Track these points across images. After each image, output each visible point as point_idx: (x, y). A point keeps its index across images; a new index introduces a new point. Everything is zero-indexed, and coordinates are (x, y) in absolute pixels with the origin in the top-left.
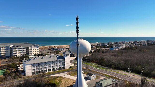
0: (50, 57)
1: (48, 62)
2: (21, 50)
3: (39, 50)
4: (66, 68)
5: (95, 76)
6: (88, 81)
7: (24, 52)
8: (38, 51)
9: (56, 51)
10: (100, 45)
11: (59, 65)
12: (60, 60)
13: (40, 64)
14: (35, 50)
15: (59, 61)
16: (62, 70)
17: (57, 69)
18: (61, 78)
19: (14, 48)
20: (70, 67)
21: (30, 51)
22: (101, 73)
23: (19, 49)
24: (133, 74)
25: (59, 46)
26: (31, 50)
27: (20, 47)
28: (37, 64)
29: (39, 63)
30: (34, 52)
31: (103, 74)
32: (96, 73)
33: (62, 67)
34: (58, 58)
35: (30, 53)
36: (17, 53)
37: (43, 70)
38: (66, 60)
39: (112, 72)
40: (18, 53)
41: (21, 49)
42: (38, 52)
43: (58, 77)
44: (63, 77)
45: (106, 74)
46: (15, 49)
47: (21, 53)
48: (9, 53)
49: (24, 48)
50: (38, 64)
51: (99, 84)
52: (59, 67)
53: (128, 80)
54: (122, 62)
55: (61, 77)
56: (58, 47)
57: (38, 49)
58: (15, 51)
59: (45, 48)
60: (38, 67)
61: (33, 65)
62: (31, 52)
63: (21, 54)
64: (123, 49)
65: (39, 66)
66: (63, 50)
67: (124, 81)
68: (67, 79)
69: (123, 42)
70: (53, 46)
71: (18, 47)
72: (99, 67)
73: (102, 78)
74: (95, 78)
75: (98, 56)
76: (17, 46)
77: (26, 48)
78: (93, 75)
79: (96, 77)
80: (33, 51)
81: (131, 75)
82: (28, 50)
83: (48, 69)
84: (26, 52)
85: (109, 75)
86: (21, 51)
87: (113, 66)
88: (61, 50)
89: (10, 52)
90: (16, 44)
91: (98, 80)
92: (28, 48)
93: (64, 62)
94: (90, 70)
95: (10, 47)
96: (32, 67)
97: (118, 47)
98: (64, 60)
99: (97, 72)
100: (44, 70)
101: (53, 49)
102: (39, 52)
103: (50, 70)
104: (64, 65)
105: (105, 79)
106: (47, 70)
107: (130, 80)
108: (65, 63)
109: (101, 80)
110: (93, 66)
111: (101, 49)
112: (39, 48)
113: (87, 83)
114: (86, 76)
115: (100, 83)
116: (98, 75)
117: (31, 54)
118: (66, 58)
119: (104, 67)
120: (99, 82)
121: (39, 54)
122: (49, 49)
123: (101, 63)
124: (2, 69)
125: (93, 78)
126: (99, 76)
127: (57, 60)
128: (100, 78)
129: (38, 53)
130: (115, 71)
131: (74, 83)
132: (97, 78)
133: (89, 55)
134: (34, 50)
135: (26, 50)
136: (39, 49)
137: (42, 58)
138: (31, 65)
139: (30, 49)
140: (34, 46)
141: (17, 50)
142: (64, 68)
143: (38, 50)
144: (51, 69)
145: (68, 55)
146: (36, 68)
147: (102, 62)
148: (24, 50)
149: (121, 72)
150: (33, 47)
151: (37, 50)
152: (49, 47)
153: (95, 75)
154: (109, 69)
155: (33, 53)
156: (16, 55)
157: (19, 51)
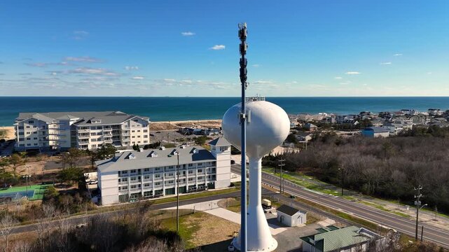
0: (172, 154)
1: (167, 169)
2: (99, 131)
3: (148, 134)
4: (218, 187)
5: (304, 216)
6: (281, 230)
7: (108, 139)
8: (146, 136)
9: (197, 136)
10: (333, 121)
11: (196, 179)
12: (201, 164)
13: (142, 172)
14: (139, 134)
15: (199, 164)
16: (206, 192)
17: (193, 188)
18: (200, 217)
19: (80, 125)
20: (232, 185)
21: (123, 135)
22: (323, 208)
23: (93, 128)
24: (431, 213)
25: (210, 122)
26: (126, 132)
27: (96, 123)
28: (133, 171)
29: (139, 170)
30: (133, 137)
31: (332, 211)
32: (308, 206)
33: (207, 182)
34: (195, 157)
35: (124, 140)
36: (90, 140)
37: (152, 192)
38: (218, 164)
39: (363, 204)
40: (92, 140)
41: (99, 128)
42: (146, 139)
43: (192, 213)
44: (206, 214)
45: (340, 210)
46: (84, 128)
47: (99, 140)
48: (68, 138)
49: (107, 127)
50: (137, 173)
51: (311, 241)
52: (197, 184)
53: (414, 234)
54: (396, 173)
55: (199, 214)
56: (206, 125)
57: (145, 131)
58: (84, 134)
59: (169, 127)
60: (137, 180)
61: (123, 174)
62: (126, 137)
63: (100, 143)
64: (406, 135)
65: (140, 178)
66: (216, 133)
67: (401, 235)
68: (218, 219)
69: (408, 113)
70: (190, 121)
71: (92, 124)
72: (322, 188)
73: (326, 222)
74: (305, 220)
75: (321, 153)
76: (89, 122)
77: (113, 126)
78: (298, 214)
79: (308, 218)
80: (132, 134)
81: (426, 217)
82: (118, 131)
83: (165, 188)
84: (113, 138)
85: (351, 214)
86: (99, 134)
87: (366, 186)
88: (211, 134)
89: (72, 138)
90: (87, 115)
91: (312, 229)
92: (119, 126)
93: (214, 170)
94: (291, 197)
95: (71, 123)
96: (119, 180)
97: (389, 127)
98: (214, 163)
99: (314, 204)
100: (154, 189)
101: (191, 132)
102: (148, 139)
103: (172, 191)
104: (214, 177)
105: (332, 228)
106: (162, 190)
107: (419, 235)
108: (215, 172)
109: (322, 230)
110: (302, 186)
111: (334, 134)
112: (147, 128)
113: (277, 237)
114: (275, 214)
115: (317, 238)
116: (315, 212)
117: (126, 143)
118: (219, 157)
119: (335, 189)
120: (313, 237)
121: (148, 143)
122: (180, 131)
123: (328, 175)
124: (43, 184)
125: (298, 220)
126: (317, 216)
127: (191, 162)
128: (320, 223)
129: (145, 142)
130: (373, 204)
131: (236, 235)
132: (311, 221)
133: (291, 152)
134: (136, 134)
135: (113, 132)
136: (148, 131)
137: (150, 156)
138: (117, 175)
139: (123, 128)
140: (136, 121)
141: (87, 131)
142: (212, 186)
143: (146, 134)
144: (174, 188)
145: (226, 148)
146: (130, 184)
147: (333, 174)
148: (106, 133)
149: (391, 206)
150: (132, 123)
151: (142, 134)
152: (180, 125)
153: (305, 213)
154: (351, 195)
155: (132, 140)
156: (87, 146)
157: (94, 134)
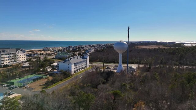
3: (25, 56)
7: (11, 59)
12: (84, 60)
14: (22, 56)
20: (90, 66)
23: (6, 55)
26: (18, 56)
27: (7, 52)
30: (21, 58)
33: (86, 66)
36: (5, 60)
41: (8, 54)
46: (2, 55)
47: (8, 60)
49: (10, 54)
57: (24, 55)
58: (2, 58)
62: (18, 58)
63: (9, 61)
77: (13, 53)
83: (80, 68)
84: (14, 58)
86: (8, 57)
92: (15, 53)
96: (74, 66)
108: (87, 63)
112: (25, 54)
117: (18, 61)
118: (88, 58)
121: (25, 60)
138: (74, 64)
139: (17, 54)
140: (21, 51)
141: (4, 56)
144: (82, 68)
148: (11, 56)
150: (20, 51)
156: (4, 63)
157: (6, 57)
